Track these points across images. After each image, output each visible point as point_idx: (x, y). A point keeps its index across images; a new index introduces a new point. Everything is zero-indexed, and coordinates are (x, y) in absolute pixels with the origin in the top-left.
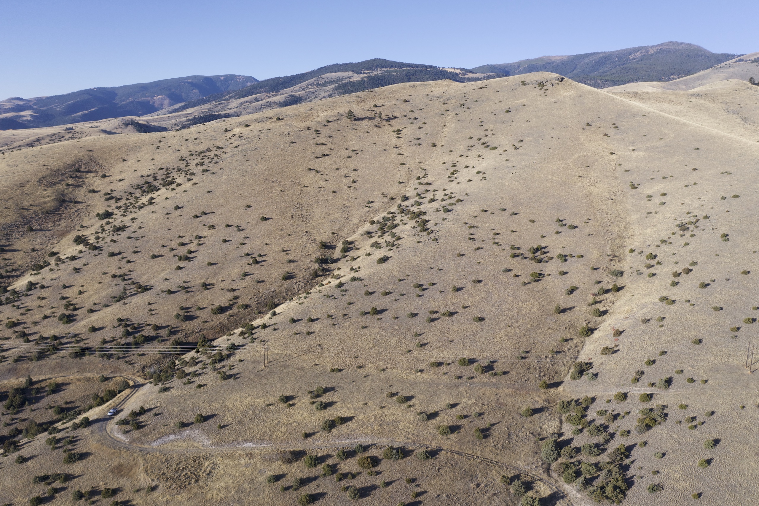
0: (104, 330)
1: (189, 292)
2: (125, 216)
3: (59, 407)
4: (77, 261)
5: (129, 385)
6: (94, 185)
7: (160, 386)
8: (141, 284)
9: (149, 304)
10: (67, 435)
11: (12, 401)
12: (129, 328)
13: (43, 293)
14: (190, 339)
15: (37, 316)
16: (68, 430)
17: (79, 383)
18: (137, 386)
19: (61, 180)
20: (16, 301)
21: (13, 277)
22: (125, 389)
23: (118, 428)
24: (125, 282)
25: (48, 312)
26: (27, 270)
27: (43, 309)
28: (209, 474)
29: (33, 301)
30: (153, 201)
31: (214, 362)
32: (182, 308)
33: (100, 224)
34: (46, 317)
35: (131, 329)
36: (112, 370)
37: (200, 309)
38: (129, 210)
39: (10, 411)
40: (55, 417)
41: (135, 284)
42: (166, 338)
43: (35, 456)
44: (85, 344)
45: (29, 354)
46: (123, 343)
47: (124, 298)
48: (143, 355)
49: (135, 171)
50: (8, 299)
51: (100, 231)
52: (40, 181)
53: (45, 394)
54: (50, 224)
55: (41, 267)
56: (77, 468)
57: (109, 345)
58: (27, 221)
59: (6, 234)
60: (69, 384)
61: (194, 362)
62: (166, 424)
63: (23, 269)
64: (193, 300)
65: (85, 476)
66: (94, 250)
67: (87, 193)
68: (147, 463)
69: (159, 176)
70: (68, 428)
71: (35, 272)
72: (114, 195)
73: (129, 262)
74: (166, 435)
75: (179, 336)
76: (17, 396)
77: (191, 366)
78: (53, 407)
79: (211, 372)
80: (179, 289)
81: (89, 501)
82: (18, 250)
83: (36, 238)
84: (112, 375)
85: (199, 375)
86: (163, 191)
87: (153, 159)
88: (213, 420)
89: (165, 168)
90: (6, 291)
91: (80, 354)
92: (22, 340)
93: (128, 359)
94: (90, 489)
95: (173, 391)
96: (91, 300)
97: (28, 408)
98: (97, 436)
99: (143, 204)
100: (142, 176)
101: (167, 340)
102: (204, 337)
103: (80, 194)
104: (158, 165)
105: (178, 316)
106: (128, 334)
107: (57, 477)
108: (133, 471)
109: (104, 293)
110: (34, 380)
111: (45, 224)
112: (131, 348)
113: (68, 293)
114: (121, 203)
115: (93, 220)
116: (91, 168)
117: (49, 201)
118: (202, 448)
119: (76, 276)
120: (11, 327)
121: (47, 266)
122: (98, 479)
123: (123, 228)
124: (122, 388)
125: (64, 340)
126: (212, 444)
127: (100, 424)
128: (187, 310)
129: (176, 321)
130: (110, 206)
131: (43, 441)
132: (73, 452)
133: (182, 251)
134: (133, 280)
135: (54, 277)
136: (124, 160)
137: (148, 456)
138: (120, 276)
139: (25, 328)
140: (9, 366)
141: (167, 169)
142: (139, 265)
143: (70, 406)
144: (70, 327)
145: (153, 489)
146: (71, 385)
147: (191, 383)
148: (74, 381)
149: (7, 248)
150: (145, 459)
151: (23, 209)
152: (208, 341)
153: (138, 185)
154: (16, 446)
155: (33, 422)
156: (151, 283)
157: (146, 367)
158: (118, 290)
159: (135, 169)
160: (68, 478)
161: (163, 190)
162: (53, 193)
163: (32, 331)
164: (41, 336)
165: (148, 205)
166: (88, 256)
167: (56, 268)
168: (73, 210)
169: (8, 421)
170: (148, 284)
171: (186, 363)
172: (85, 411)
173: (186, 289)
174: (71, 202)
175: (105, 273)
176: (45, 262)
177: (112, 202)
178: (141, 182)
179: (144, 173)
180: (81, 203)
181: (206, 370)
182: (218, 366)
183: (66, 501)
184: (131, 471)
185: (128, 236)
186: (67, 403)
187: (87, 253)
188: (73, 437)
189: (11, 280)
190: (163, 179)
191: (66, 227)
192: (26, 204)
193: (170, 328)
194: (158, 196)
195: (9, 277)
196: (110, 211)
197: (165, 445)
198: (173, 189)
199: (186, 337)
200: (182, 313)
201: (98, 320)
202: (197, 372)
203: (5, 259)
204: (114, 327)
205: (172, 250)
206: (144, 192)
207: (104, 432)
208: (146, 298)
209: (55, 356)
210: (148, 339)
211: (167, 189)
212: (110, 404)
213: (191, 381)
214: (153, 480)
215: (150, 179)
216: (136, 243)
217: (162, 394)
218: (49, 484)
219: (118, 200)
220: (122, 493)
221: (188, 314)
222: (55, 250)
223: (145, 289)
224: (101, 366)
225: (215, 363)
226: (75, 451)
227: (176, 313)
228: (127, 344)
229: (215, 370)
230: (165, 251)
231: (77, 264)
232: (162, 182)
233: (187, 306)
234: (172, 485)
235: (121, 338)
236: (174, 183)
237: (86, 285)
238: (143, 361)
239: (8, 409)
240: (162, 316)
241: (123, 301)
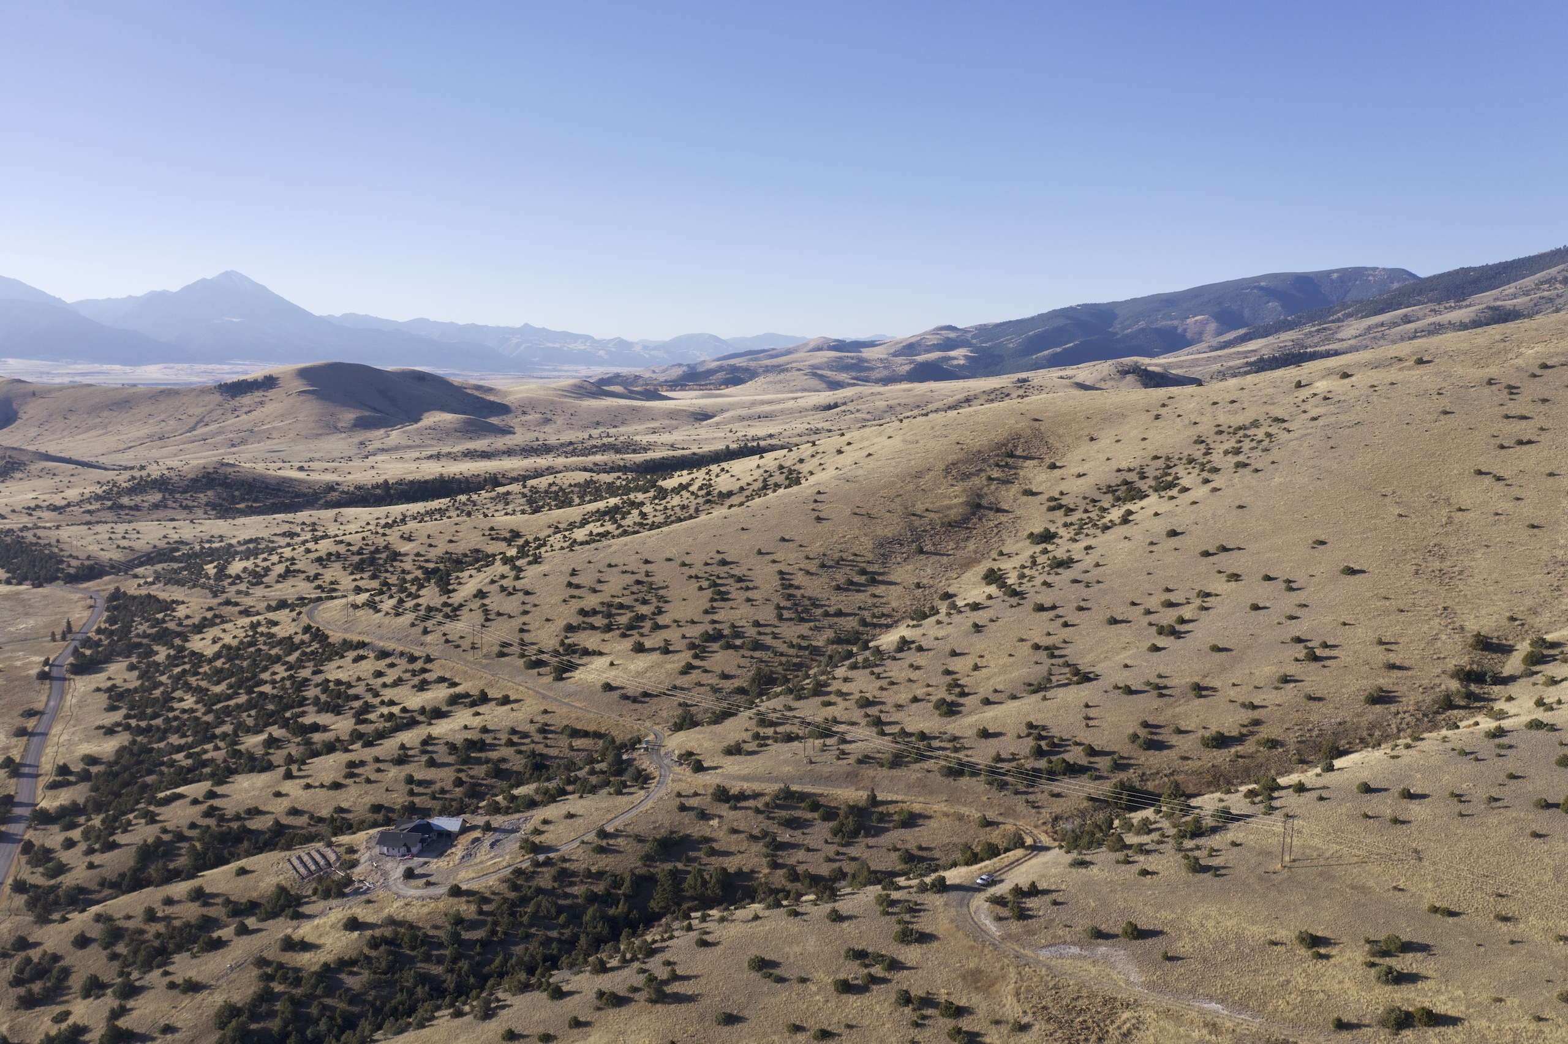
0: (1001, 738)
1: (1165, 695)
2: (1076, 541)
3: (907, 851)
4: (981, 612)
5: (1024, 843)
6: (1034, 482)
7: (1074, 855)
8: (1080, 667)
9: (1087, 706)
10: (908, 897)
11: (842, 825)
12: (1043, 743)
13: (920, 659)
14: (1150, 786)
15: (904, 697)
16: (911, 890)
17: (945, 820)
18: (1037, 848)
19: (981, 470)
20: (877, 666)
21: (880, 626)
22: (1016, 848)
23: (989, 908)
24: (1054, 661)
25: (920, 692)
26: (903, 618)
27: (915, 686)
28: (1125, 1035)
29: (902, 669)
30: (1130, 518)
31: (1182, 835)
32: (1145, 725)
33: (1030, 553)
34: (915, 700)
35: (1047, 745)
36: (1002, 811)
37: (1179, 731)
38: (1085, 531)
39: (836, 840)
40: (900, 867)
41: (1069, 665)
42: (1105, 774)
43: (856, 917)
44: (967, 756)
45: (880, 755)
46: (1028, 767)
47: (1046, 689)
48: (1058, 795)
49: (1108, 459)
50: (866, 660)
51: (1028, 564)
52: (947, 470)
53: (891, 825)
54: (952, 545)
55: (925, 616)
56: (910, 954)
57: (1006, 766)
58: (917, 536)
59: (883, 555)
60: (930, 817)
61: (1146, 827)
62: (1068, 923)
63: (897, 616)
64: (1169, 712)
65: (920, 971)
66: (1011, 596)
67: (1019, 496)
68: (1022, 980)
69: (1151, 472)
70: (912, 887)
71: (915, 622)
72: (1063, 502)
73: (1066, 625)
74: (1065, 943)
75: (1129, 776)
76: (851, 818)
77: (1138, 833)
78: (899, 850)
79: (1173, 852)
80: (1147, 688)
81: (918, 1013)
82: (895, 584)
83: (926, 565)
84: (1000, 819)
85: (1148, 852)
86: (1153, 502)
87: (1144, 439)
88: (1154, 940)
89: (1164, 456)
90: (866, 648)
91: (956, 772)
92: (874, 729)
93: (1031, 798)
94: (924, 995)
95: (1094, 870)
96: (991, 682)
97: (862, 841)
98: (953, 912)
99: (1111, 521)
100: (1119, 470)
101: (1107, 778)
102: (1177, 785)
103: (1008, 496)
104: (1151, 448)
105: (1135, 737)
106: (1039, 753)
107: (879, 958)
108: (997, 987)
109: (1016, 674)
110: (879, 798)
111: (944, 544)
112: (1040, 778)
113: (957, 664)
114: (1074, 518)
115: (1021, 544)
116: (1033, 452)
117: (955, 505)
118: (1124, 985)
119: (975, 638)
120: (862, 706)
121: (934, 615)
122: (939, 982)
123: (1066, 563)
124: (1012, 846)
125: (936, 744)
126: (1143, 985)
127: (961, 893)
128: (1154, 730)
129: (1130, 746)
130: (1053, 522)
131: (872, 897)
132: (910, 926)
133: (1168, 617)
134: (1067, 659)
135: (940, 635)
136: (1092, 439)
137: (1027, 969)
138: (1047, 648)
139: (881, 712)
140: (849, 768)
141: (1168, 459)
142: (1084, 633)
143: (924, 854)
144: (949, 723)
145: (1023, 1028)
146: (932, 820)
147: (1129, 863)
148: (938, 814)
149: (880, 578)
150: (1020, 973)
151: (914, 515)
152: (1183, 794)
153: (1110, 486)
154: (834, 896)
155: (865, 864)
156: (1098, 670)
157: (1061, 818)
158: (1036, 673)
159: (1109, 456)
160: (895, 965)
161: (1153, 498)
162: (964, 491)
163: (892, 720)
164: (902, 729)
165: (1120, 524)
166: (1001, 607)
167: (946, 620)
168: (991, 524)
169: (832, 855)
170: (1092, 669)
171: (1129, 827)
172: (945, 869)
173: (1160, 690)
174: (991, 509)
175: (1022, 640)
176: (932, 608)
177: (1059, 513)
178: (1114, 481)
179: (1124, 465)
180: (1007, 511)
181: (1163, 846)
182: (1189, 844)
183: (885, 1000)
184: (993, 985)
185: (1072, 577)
186: (920, 848)
187: (1000, 600)
188: (916, 904)
189: (878, 630)
190: (1156, 478)
191: (976, 552)
192: (919, 507)
193: (1116, 757)
194: (1142, 508)
195: (875, 626)
196: (1053, 530)
197: (1060, 961)
198: (1172, 498)
199: (1142, 780)
200: (1143, 733)
201: (995, 719)
202: (1147, 847)
203: (875, 596)
204: (1019, 737)
205: (1148, 612)
206: (1118, 499)
207: (965, 909)
208: (1083, 694)
209: (917, 766)
210: (1073, 770)
211: (1161, 497)
212: (986, 867)
213: (1131, 859)
214: (1025, 1012)
215: (1132, 477)
216: (1085, 593)
217: (1073, 870)
218: (866, 966)
219: (1069, 511)
220: (971, 1017)
221: (1155, 738)
222: (951, 590)
223: (1086, 678)
224: (984, 799)
225: (1184, 837)
226: (915, 927)
227: (1131, 731)
228: (1034, 770)
229: (1180, 850)
230: (1135, 613)
231: (980, 617)
232: (1153, 483)
233: (1155, 723)
234: (1056, 1032)
235: (1026, 758)
236: (1175, 485)
237: (988, 656)
238: (1057, 807)
239: (835, 835)
240: (1106, 733)
241: (1042, 694)
